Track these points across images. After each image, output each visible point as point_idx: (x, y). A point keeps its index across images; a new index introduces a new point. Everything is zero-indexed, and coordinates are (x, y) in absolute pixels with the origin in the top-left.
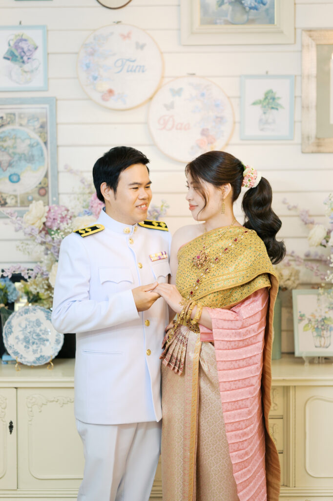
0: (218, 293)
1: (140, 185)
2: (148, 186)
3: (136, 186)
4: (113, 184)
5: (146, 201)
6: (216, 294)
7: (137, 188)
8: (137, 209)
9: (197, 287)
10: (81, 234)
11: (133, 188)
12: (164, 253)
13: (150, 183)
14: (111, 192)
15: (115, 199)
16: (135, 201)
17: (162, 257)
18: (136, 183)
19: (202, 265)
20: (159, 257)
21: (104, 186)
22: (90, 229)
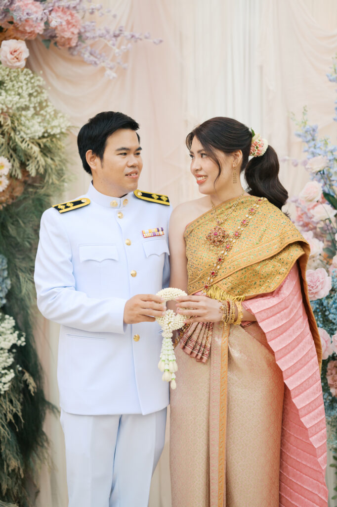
0: (246, 269)
1: (128, 151)
2: (138, 152)
3: (124, 151)
4: (99, 151)
5: (136, 169)
6: (243, 271)
7: (125, 154)
8: (126, 178)
9: (218, 267)
10: (59, 210)
11: (121, 154)
12: (160, 229)
13: (140, 149)
14: (97, 160)
15: (102, 167)
16: (124, 168)
17: (157, 233)
18: (124, 149)
19: (220, 241)
20: (154, 233)
21: (89, 154)
22: (72, 204)
